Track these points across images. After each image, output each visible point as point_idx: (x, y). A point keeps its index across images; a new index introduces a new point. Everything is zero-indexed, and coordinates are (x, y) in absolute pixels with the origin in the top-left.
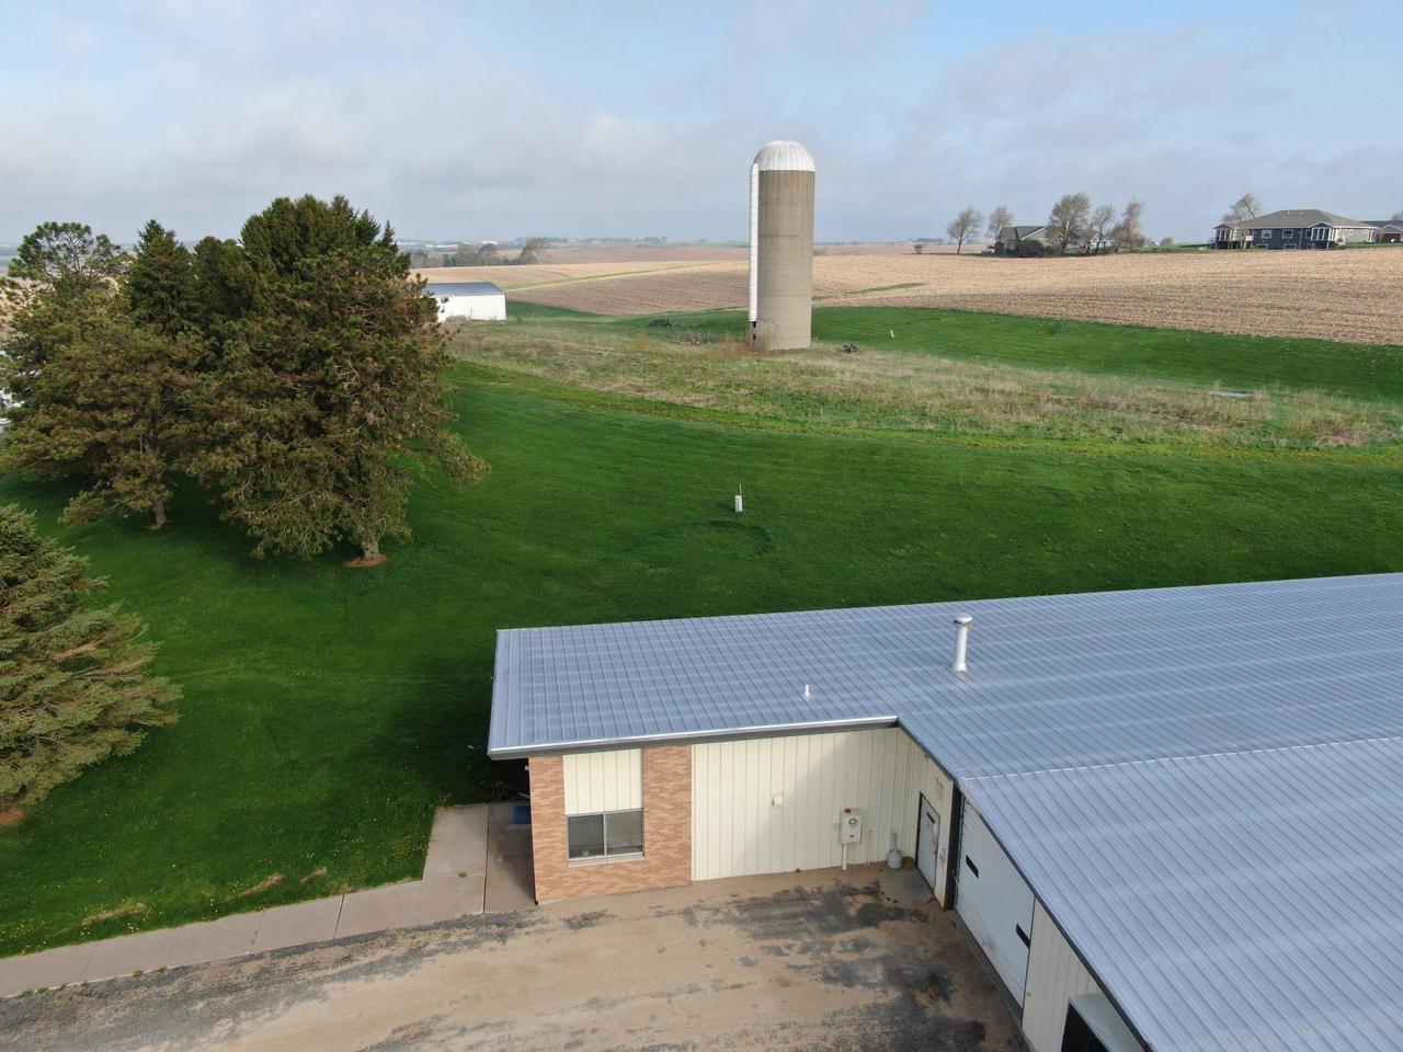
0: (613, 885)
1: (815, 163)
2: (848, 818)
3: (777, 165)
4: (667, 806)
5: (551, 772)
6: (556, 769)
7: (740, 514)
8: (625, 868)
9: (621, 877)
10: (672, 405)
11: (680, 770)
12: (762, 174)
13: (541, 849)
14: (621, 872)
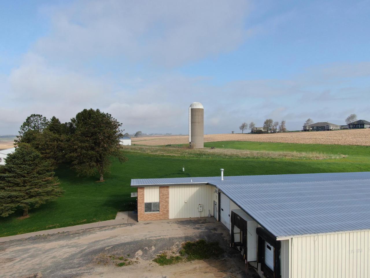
0: (153, 218)
1: (204, 107)
2: (200, 205)
3: (195, 107)
4: (164, 201)
5: (142, 193)
6: (143, 192)
7: (184, 172)
8: (156, 215)
9: (155, 216)
10: (170, 156)
11: (167, 194)
12: (191, 109)
13: (140, 209)
14: (155, 215)
